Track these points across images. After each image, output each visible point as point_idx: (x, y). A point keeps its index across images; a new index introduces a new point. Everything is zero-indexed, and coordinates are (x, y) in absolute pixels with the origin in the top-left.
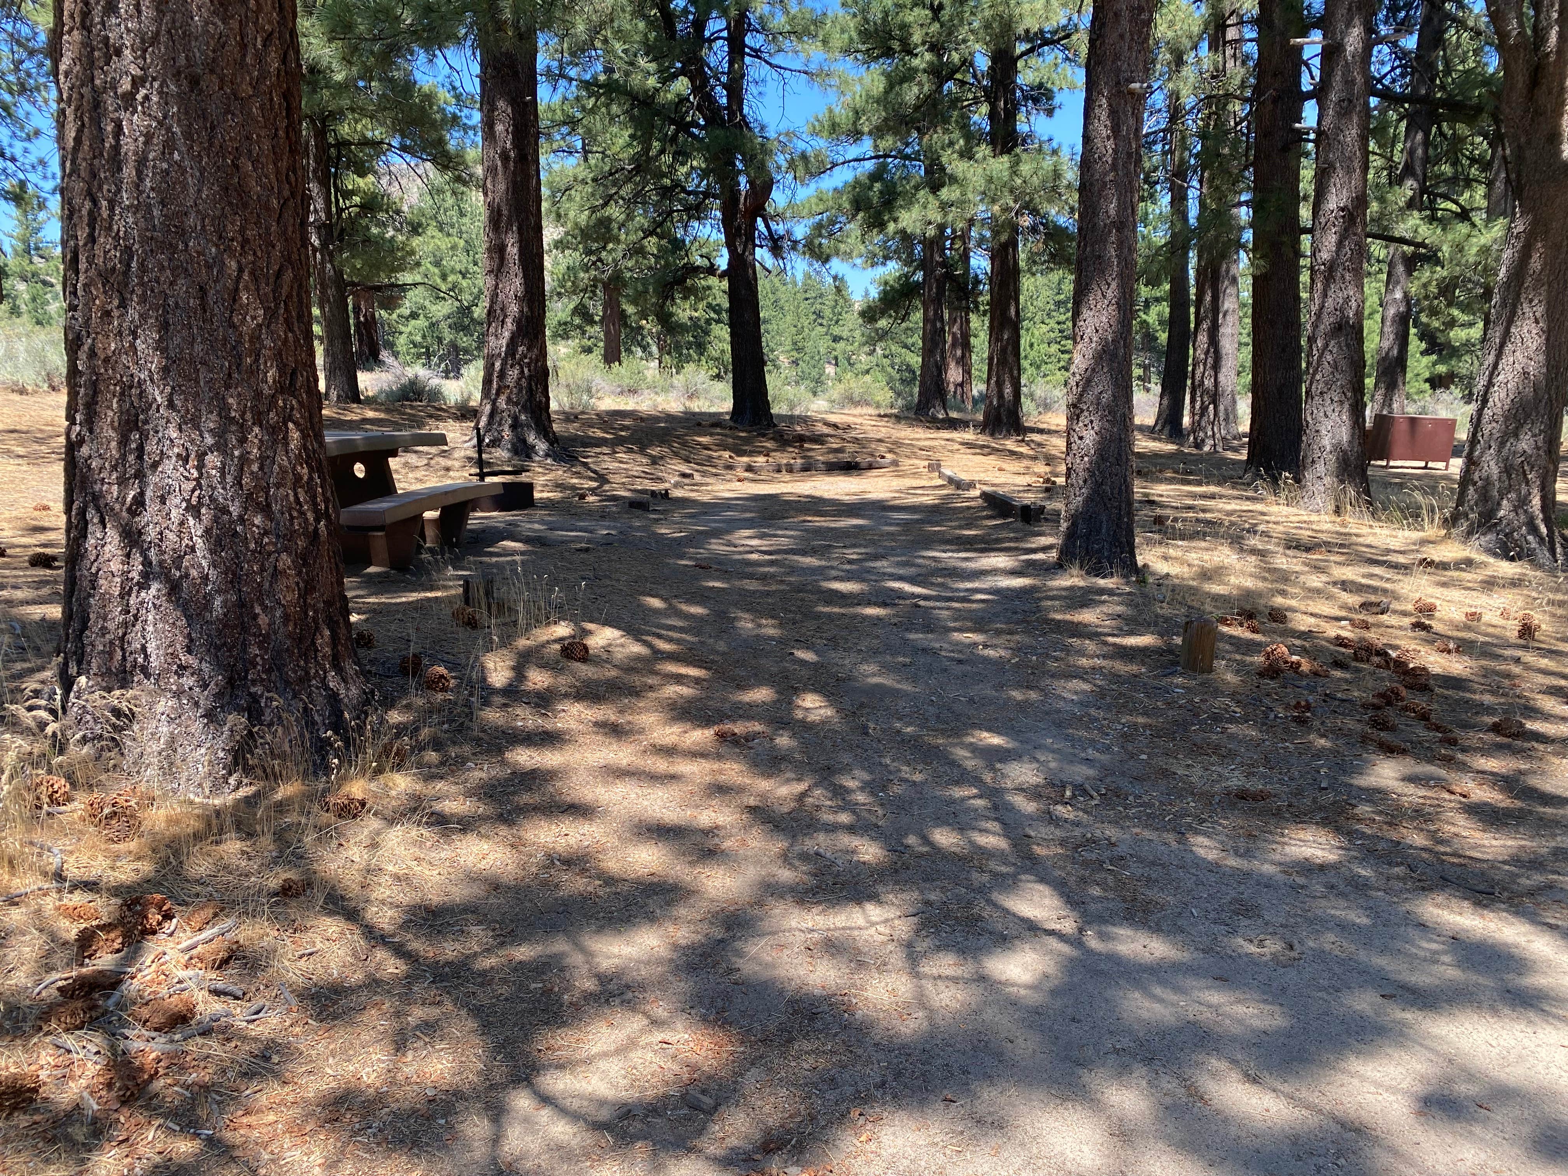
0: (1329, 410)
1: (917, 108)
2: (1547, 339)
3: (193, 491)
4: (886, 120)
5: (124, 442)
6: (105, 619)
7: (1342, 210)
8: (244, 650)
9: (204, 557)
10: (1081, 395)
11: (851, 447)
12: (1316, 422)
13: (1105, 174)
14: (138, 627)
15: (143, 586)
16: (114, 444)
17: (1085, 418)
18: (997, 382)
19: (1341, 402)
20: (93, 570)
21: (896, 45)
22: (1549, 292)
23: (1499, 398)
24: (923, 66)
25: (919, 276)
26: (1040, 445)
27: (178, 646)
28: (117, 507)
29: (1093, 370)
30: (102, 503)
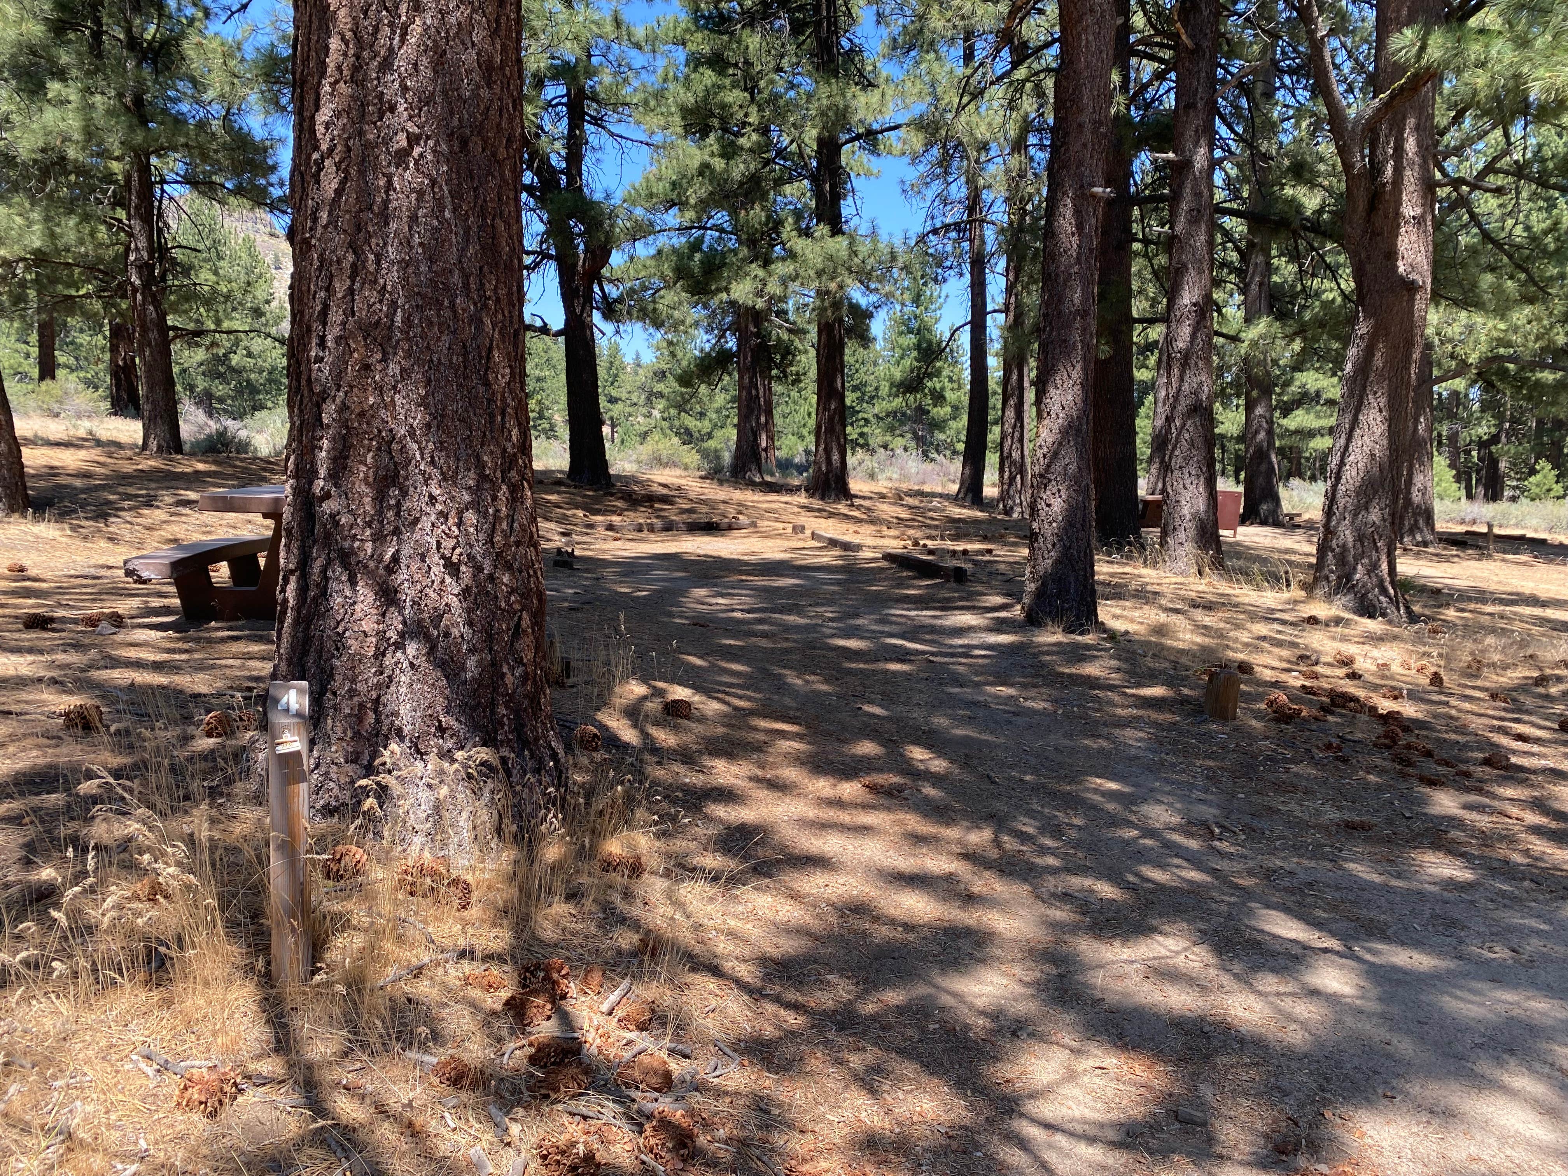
0: (1188, 482)
1: (741, 184)
2: (1389, 426)
3: (454, 549)
4: (711, 193)
5: (380, 498)
6: (353, 681)
7: (1195, 305)
8: (493, 712)
9: (460, 616)
10: (1049, 466)
11: (704, 509)
12: (1177, 493)
13: (1072, 266)
14: (393, 688)
15: (399, 646)
16: (367, 500)
17: (1052, 487)
18: (825, 449)
19: (1198, 476)
20: (340, 629)
21: (715, 122)
22: (1389, 386)
23: (1351, 476)
24: (749, 145)
25: (731, 343)
26: (869, 509)
27: (439, 708)
28: (372, 564)
29: (1060, 444)
30: (353, 560)
